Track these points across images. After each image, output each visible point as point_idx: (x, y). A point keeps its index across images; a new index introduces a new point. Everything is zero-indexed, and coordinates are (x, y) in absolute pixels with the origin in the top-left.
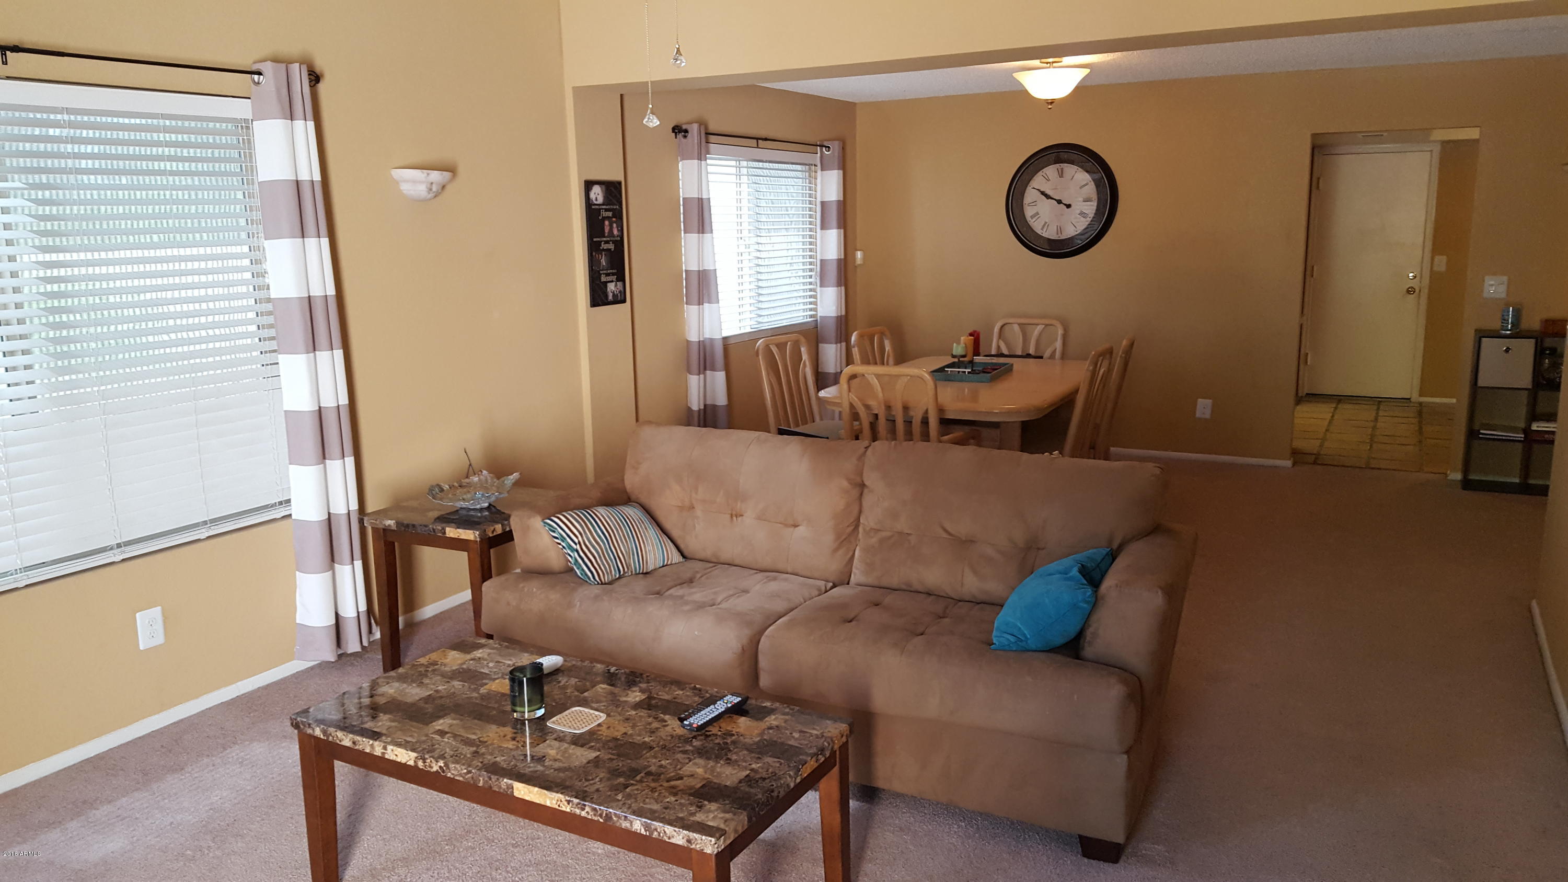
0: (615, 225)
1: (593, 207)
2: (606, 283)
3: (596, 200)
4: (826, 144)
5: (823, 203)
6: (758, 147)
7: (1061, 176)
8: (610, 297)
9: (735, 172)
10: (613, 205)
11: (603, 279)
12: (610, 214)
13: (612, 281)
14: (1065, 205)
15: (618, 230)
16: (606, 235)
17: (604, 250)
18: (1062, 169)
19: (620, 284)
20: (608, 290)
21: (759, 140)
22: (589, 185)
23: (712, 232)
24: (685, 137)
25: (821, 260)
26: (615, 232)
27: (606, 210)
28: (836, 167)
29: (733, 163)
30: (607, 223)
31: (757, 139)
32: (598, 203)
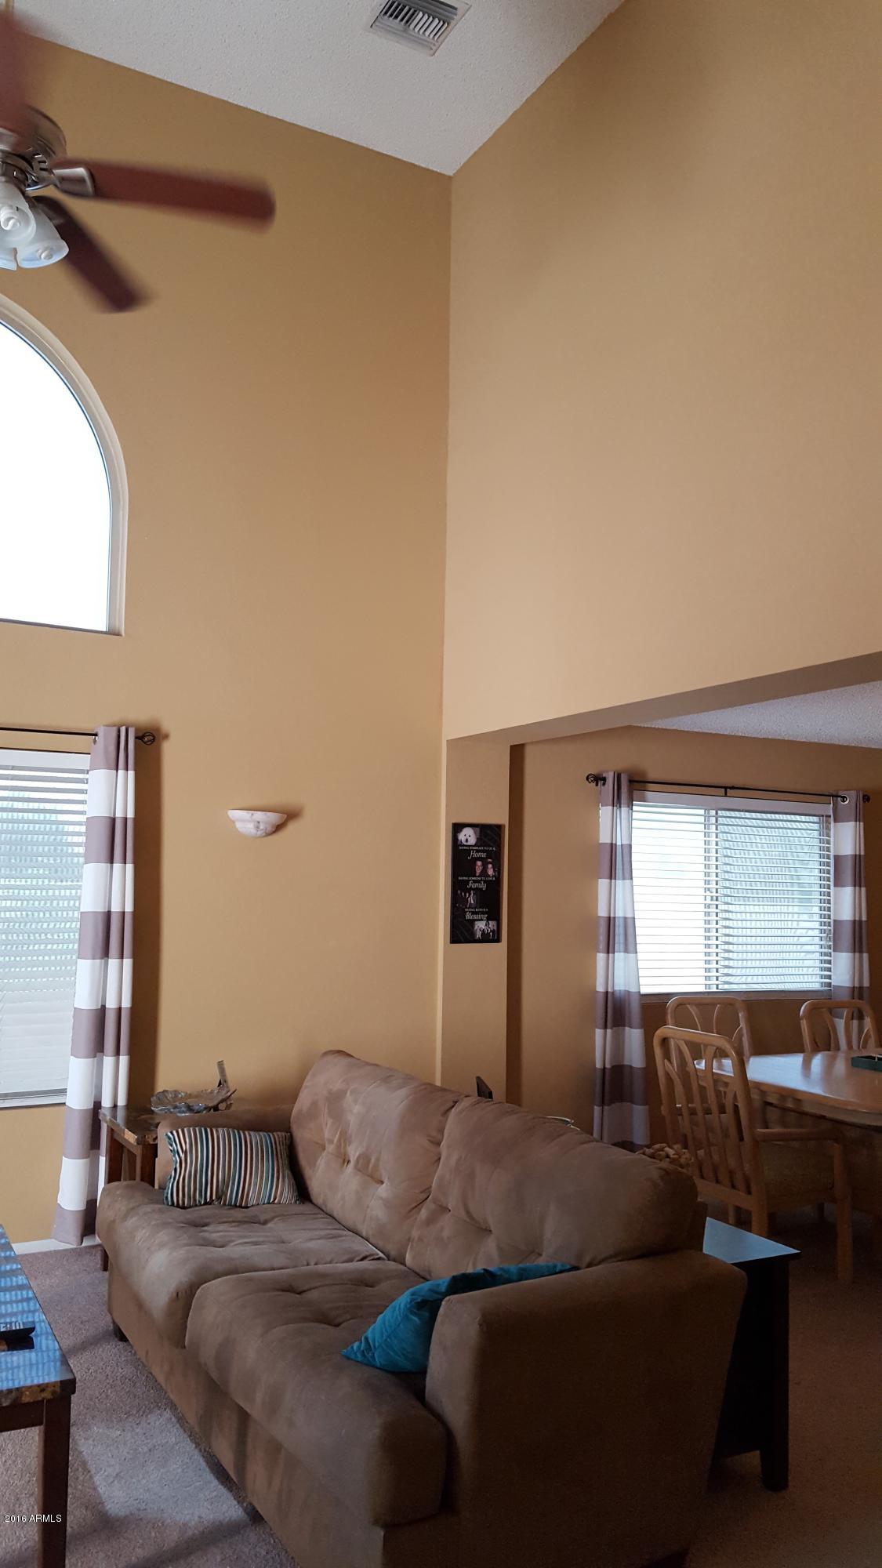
0: (490, 866)
1: (460, 848)
2: (472, 922)
3: (467, 840)
4: (841, 794)
5: (837, 858)
6: (726, 795)
8: (479, 935)
9: (703, 821)
10: (489, 846)
11: (468, 916)
12: (484, 855)
13: (482, 920)
15: (494, 871)
16: (478, 874)
17: (471, 889)
19: (492, 924)
20: (476, 927)
21: (727, 789)
22: (457, 828)
23: (631, 878)
24: (604, 784)
25: (835, 921)
26: (491, 872)
27: (478, 851)
28: (853, 817)
29: (702, 812)
30: (479, 863)
31: (726, 788)
32: (469, 844)
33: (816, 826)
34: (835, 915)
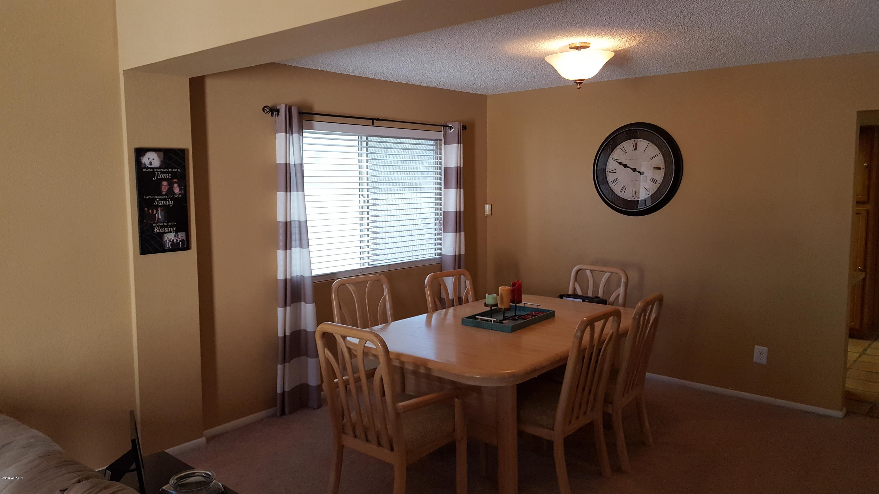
0: (176, 185)
1: (144, 170)
2: (161, 235)
3: (151, 163)
4: (449, 124)
5: (446, 169)
6: (373, 125)
7: (636, 149)
8: (168, 245)
9: (357, 145)
10: (173, 168)
11: (157, 230)
12: (169, 176)
13: (170, 232)
14: (639, 172)
15: (180, 189)
16: (164, 193)
17: (158, 206)
18: (636, 143)
19: (182, 235)
20: (166, 239)
21: (374, 121)
22: (140, 152)
23: (303, 190)
24: (278, 115)
25: (444, 212)
26: (177, 190)
27: (162, 173)
28: (456, 141)
29: (356, 138)
30: (165, 183)
31: (373, 120)
32: (153, 166)
33: (432, 147)
34: (444, 209)
